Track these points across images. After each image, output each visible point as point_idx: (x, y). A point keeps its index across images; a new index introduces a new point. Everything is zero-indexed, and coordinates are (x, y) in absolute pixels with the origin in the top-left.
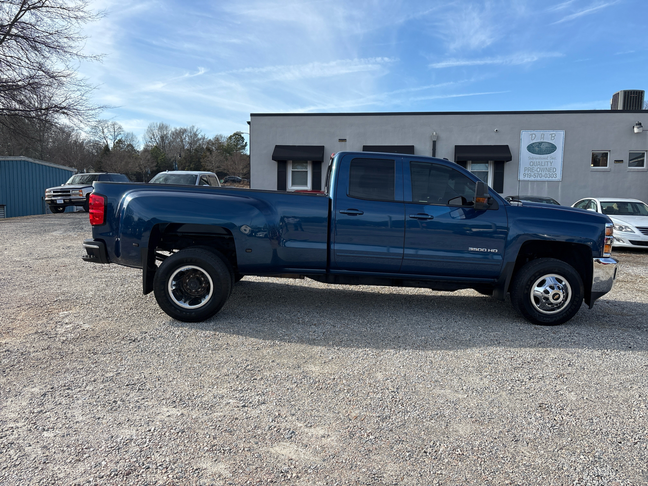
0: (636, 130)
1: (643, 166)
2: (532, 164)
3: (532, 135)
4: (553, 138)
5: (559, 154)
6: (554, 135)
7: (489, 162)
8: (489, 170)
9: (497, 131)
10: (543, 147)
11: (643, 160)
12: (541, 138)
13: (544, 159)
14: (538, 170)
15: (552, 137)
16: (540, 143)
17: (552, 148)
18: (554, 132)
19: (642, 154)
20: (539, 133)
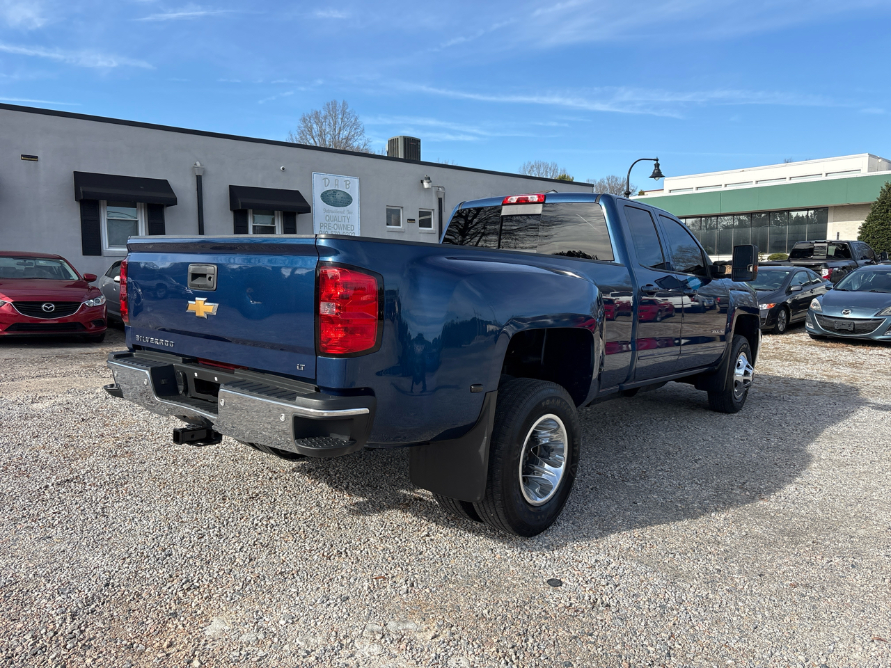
0: (426, 185)
1: (430, 227)
2: (328, 218)
3: (325, 179)
4: (348, 186)
5: (355, 205)
6: (348, 182)
7: (276, 212)
8: (276, 225)
9: (283, 169)
10: (339, 196)
11: (430, 219)
12: (336, 185)
13: (341, 212)
14: (336, 226)
15: (346, 185)
16: (335, 192)
17: (347, 200)
18: (349, 179)
19: (429, 213)
20: (332, 178)
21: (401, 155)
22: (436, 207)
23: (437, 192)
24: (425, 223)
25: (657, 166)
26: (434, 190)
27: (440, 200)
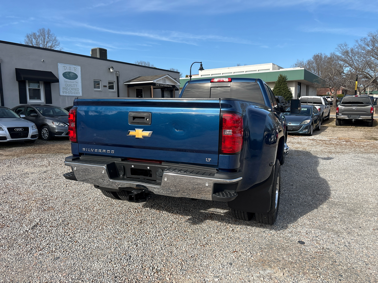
0: (111, 70)
1: (113, 89)
2: (66, 85)
3: (64, 66)
4: (75, 70)
5: (79, 79)
6: (75, 68)
7: (40, 82)
8: (41, 88)
9: (43, 61)
10: (71, 75)
11: (113, 86)
12: (70, 69)
13: (73, 82)
14: (70, 89)
15: (75, 69)
16: (70, 73)
17: (75, 77)
18: (75, 67)
19: (113, 83)
20: (68, 66)
21: (98, 56)
22: (116, 80)
23: (116, 74)
24: (111, 87)
25: (201, 65)
26: (115, 72)
27: (118, 77)
